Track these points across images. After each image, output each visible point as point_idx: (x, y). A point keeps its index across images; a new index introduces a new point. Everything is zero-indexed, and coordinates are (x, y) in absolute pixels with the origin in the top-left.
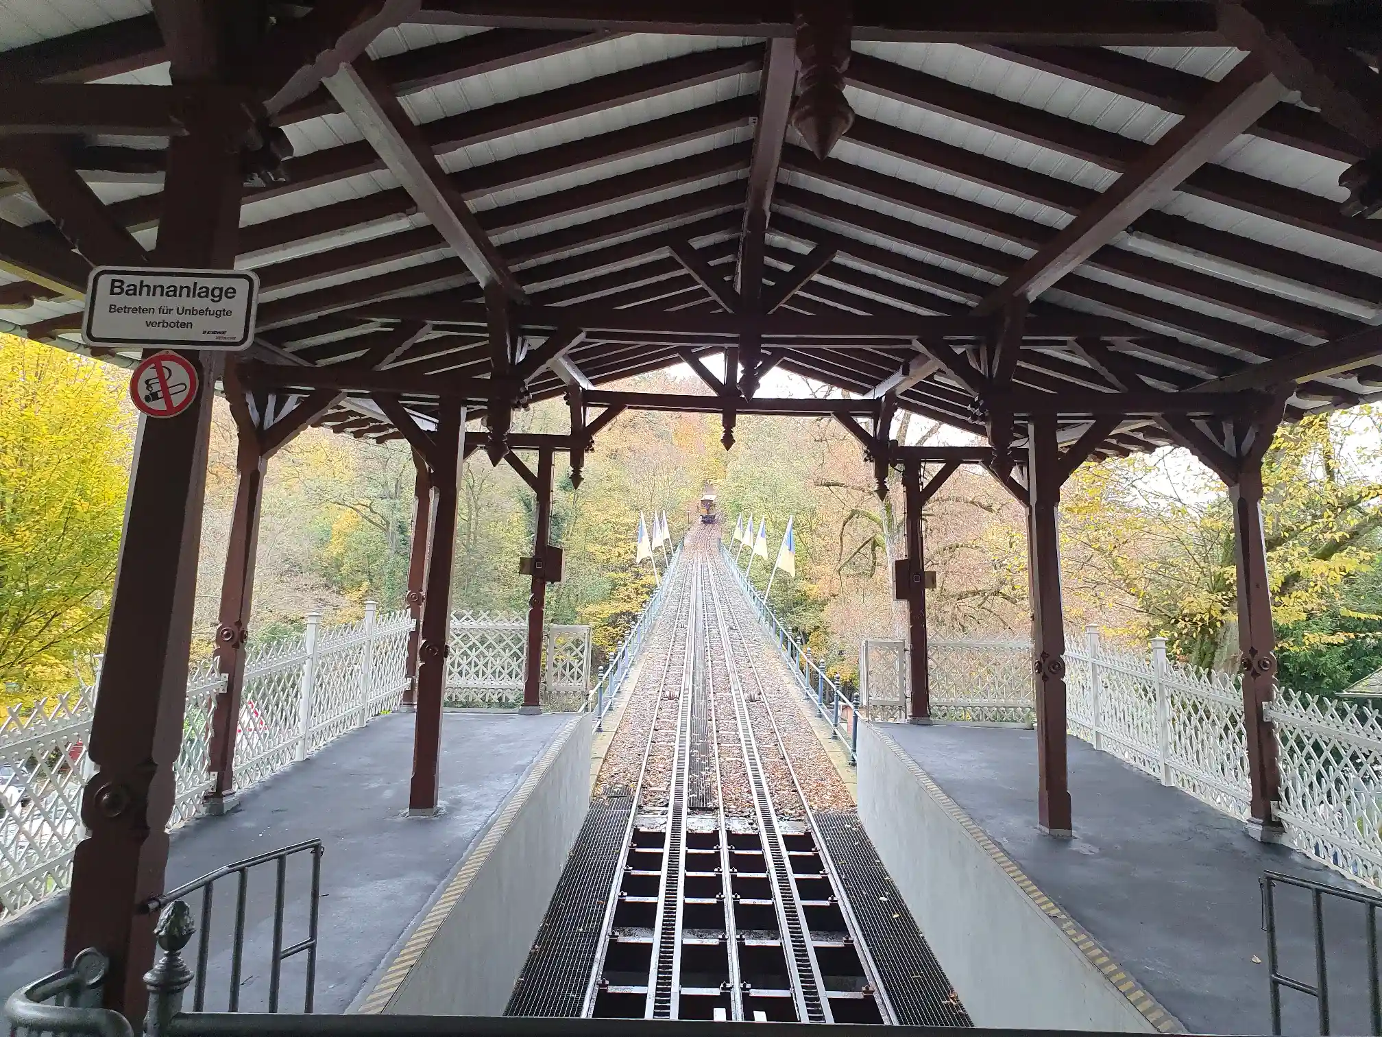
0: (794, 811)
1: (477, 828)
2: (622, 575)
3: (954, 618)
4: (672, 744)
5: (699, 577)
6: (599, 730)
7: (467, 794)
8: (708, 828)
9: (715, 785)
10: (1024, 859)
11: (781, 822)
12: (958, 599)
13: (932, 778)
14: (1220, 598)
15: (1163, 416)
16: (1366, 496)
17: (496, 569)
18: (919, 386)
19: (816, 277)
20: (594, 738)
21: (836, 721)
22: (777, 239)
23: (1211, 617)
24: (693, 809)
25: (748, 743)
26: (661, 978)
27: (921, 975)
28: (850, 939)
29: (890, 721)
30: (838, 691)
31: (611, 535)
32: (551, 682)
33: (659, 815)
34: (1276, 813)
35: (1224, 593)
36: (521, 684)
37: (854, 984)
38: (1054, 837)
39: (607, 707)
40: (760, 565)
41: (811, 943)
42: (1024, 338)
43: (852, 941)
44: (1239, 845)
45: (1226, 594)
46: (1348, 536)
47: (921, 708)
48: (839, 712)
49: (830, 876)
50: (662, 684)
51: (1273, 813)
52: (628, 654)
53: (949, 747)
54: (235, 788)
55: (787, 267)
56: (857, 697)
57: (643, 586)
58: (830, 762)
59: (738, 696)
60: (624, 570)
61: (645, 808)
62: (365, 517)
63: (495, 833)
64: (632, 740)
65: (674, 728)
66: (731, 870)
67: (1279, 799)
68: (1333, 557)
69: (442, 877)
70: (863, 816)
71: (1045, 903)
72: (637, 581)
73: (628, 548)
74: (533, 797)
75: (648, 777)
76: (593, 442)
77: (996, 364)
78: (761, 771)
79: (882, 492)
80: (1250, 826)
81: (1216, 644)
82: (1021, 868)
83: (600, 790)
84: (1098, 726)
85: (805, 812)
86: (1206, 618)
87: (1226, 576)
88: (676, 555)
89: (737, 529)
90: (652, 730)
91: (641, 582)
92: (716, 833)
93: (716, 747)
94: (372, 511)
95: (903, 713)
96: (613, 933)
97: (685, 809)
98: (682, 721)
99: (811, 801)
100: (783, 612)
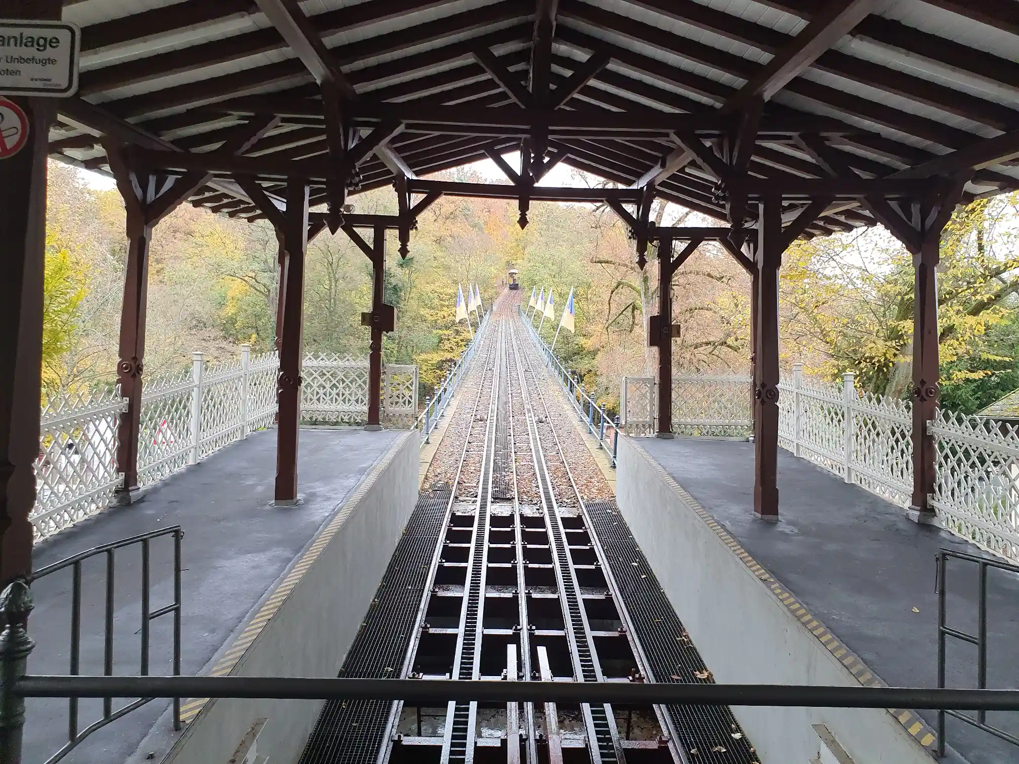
0: (569, 500)
1: (327, 514)
2: (446, 332)
3: (691, 362)
4: (482, 452)
5: (503, 334)
6: (427, 443)
7: (320, 488)
8: (507, 512)
9: (512, 482)
10: (741, 537)
11: (560, 508)
12: (695, 348)
13: (673, 477)
14: (894, 344)
15: (865, 198)
16: (1010, 267)
17: (351, 326)
18: (673, 177)
19: (593, 82)
20: (424, 448)
21: (602, 437)
22: (562, 48)
23: (886, 359)
24: (496, 499)
25: (537, 451)
26: (469, 623)
27: (662, 619)
28: (609, 593)
29: (643, 435)
30: (604, 415)
31: (436, 301)
32: (388, 408)
33: (470, 503)
34: (931, 502)
35: (897, 341)
36: (366, 409)
37: (612, 625)
38: (765, 520)
39: (434, 426)
40: (549, 325)
41: (580, 597)
42: (759, 133)
43: (611, 595)
44: (901, 525)
45: (899, 342)
46: (994, 298)
47: (665, 426)
48: (604, 431)
49: (595, 547)
50: (475, 410)
51: (928, 502)
52: (449, 389)
53: (686, 454)
54: (140, 485)
55: (568, 73)
56: (618, 418)
57: (462, 340)
58: (597, 465)
59: (530, 419)
60: (447, 328)
61: (461, 498)
62: (251, 286)
63: (340, 519)
64: (452, 450)
65: (483, 441)
66: (523, 543)
67: (934, 492)
68: (981, 314)
69: (297, 551)
70: (621, 505)
71: (758, 570)
72: (457, 337)
73: (450, 312)
74: (372, 490)
75: (462, 476)
76: (417, 221)
77: (736, 153)
78: (546, 472)
79: (642, 263)
80: (911, 512)
81: (888, 380)
82: (740, 543)
83: (427, 486)
84: (799, 439)
85: (578, 501)
86: (882, 360)
87: (899, 328)
88: (486, 317)
89: (532, 298)
90: (467, 442)
91: (461, 338)
92: (512, 516)
93: (513, 455)
94: (256, 281)
95: (652, 430)
96: (434, 590)
97: (490, 499)
98: (489, 435)
99: (582, 493)
100: (565, 359)
